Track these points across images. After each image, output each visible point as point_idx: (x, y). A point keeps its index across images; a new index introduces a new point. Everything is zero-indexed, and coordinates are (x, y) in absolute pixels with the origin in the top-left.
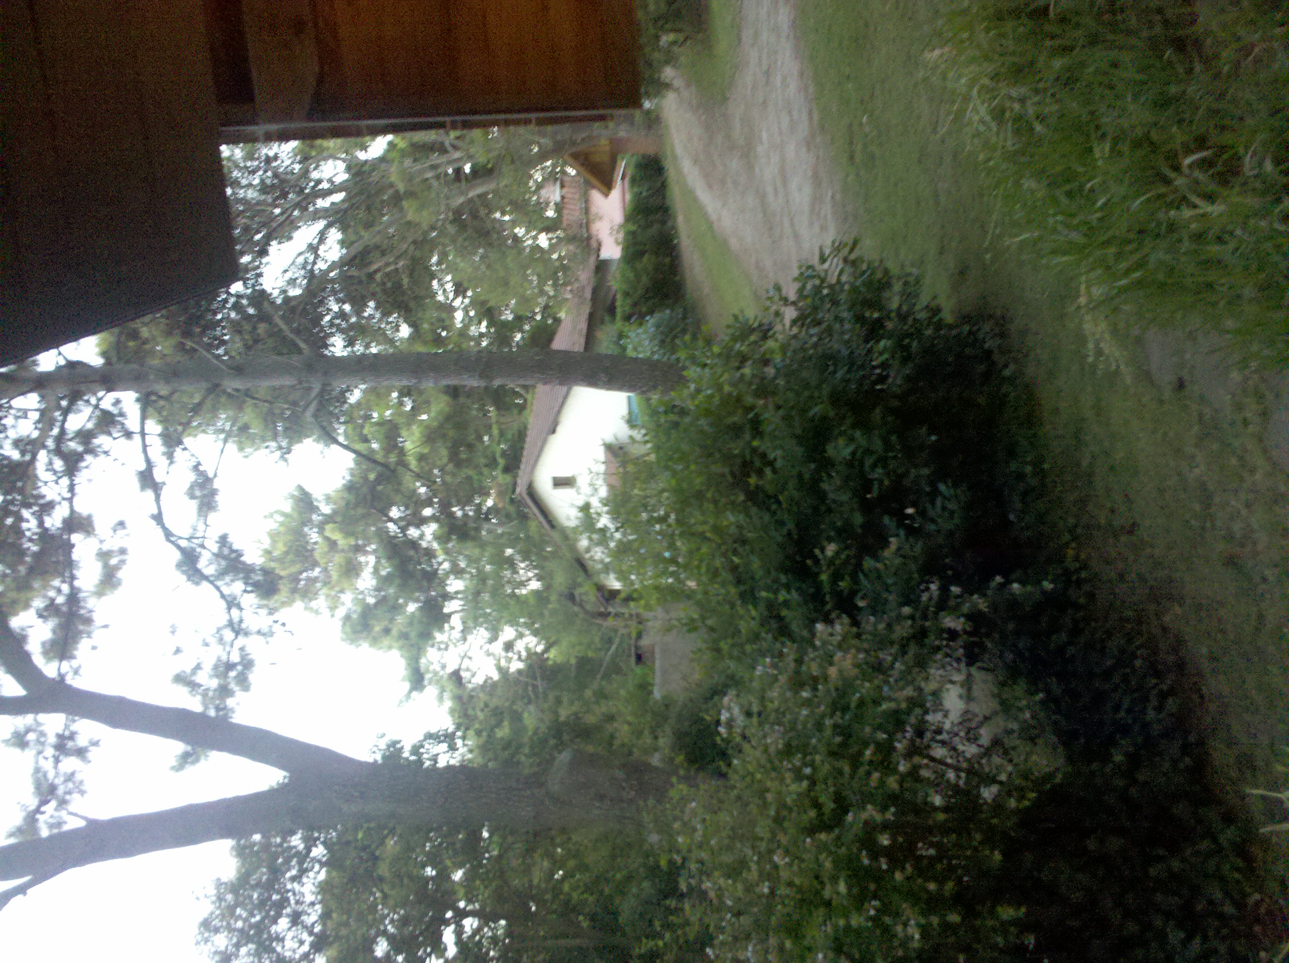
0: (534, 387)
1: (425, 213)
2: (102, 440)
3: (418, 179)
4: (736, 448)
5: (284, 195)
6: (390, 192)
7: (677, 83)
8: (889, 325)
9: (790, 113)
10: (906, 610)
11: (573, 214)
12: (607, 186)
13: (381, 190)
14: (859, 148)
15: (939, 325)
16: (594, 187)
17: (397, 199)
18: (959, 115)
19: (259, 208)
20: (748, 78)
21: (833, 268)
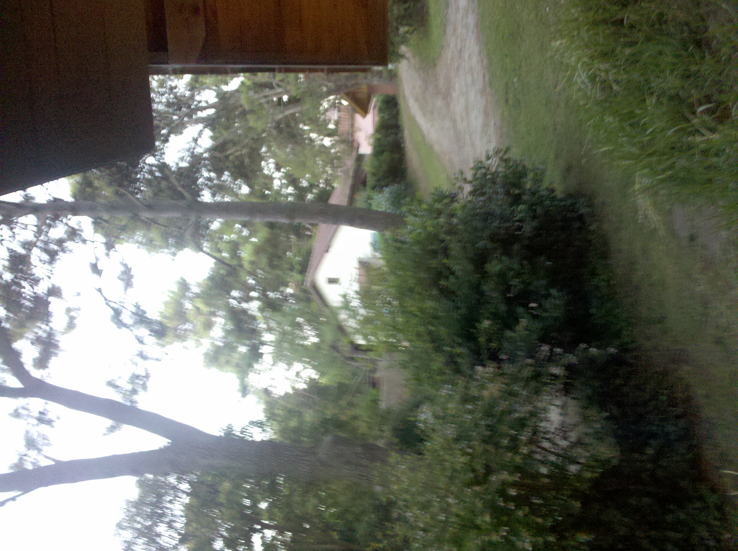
0: (317, 225)
1: (259, 122)
2: (69, 244)
3: (257, 103)
4: (434, 263)
5: (180, 109)
6: (240, 110)
7: (408, 55)
8: (525, 198)
9: (472, 75)
10: (530, 361)
11: (344, 127)
12: (365, 111)
13: (236, 108)
14: (511, 96)
15: (554, 199)
16: (358, 113)
17: (244, 114)
18: (570, 79)
19: (166, 115)
20: (449, 54)
21: (494, 164)
